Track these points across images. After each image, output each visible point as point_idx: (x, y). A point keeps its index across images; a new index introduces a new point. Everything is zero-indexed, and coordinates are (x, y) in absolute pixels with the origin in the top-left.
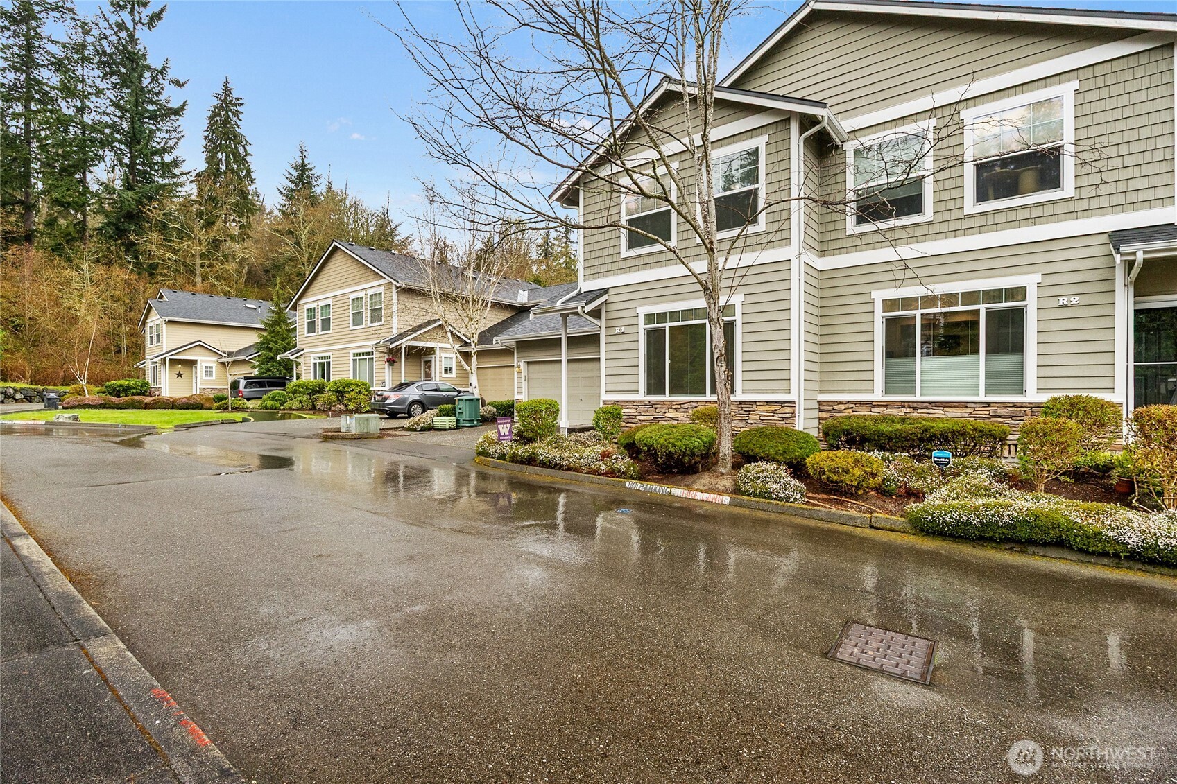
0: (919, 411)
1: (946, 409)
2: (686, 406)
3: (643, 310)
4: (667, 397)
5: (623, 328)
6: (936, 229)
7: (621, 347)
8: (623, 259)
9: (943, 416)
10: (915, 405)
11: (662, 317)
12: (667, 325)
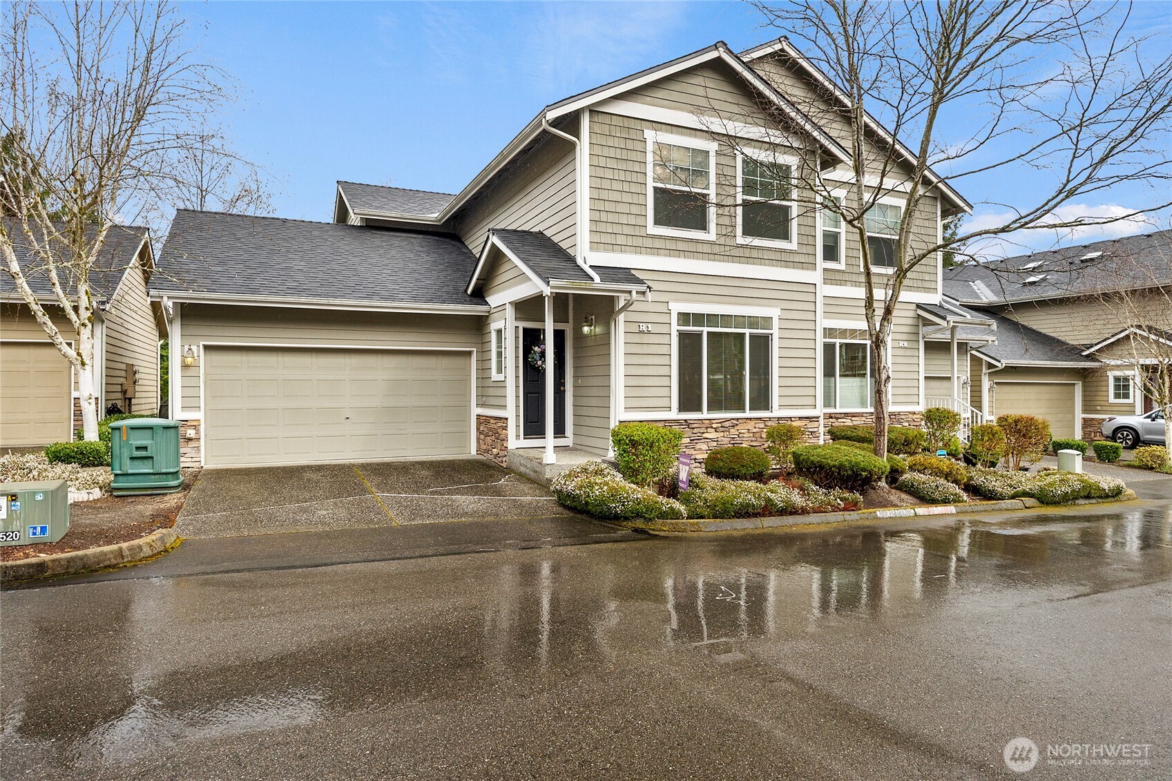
0: (839, 420)
1: (853, 418)
2: (727, 424)
3: (677, 307)
4: (705, 414)
5: (649, 325)
6: (846, 277)
7: (646, 349)
8: (649, 236)
9: (851, 424)
10: (838, 416)
11: (699, 319)
12: (705, 330)
